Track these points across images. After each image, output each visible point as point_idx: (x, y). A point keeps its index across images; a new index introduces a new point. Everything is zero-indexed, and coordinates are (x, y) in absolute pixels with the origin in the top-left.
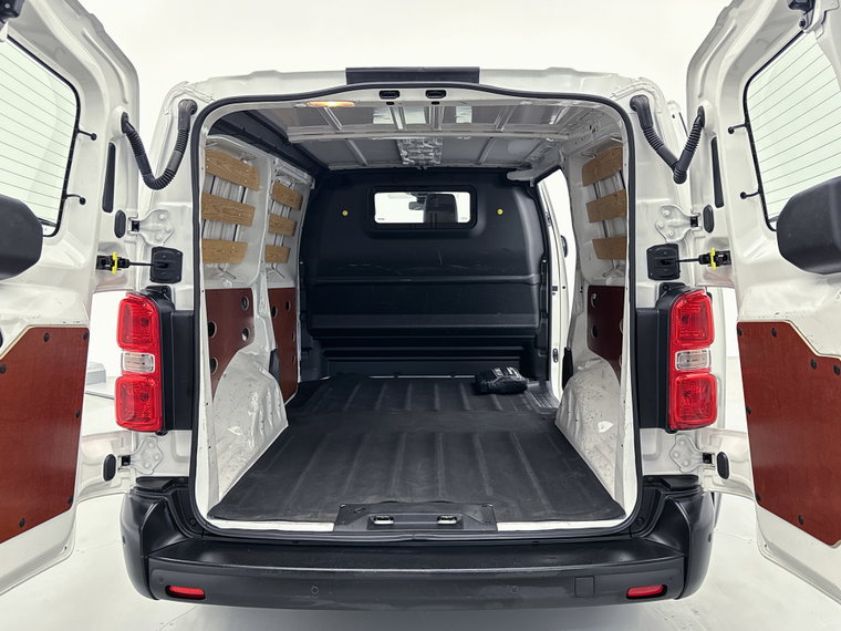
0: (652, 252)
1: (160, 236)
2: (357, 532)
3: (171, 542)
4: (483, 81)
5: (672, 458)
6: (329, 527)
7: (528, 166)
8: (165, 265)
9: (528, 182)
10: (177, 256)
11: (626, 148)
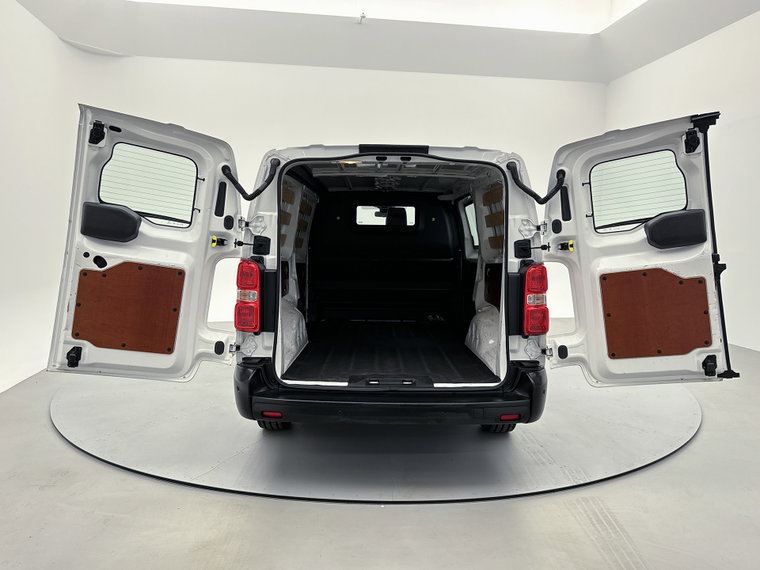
0: (517, 244)
1: (258, 229)
2: (360, 387)
3: (262, 391)
4: (431, 153)
5: (525, 350)
6: (346, 384)
7: (451, 192)
8: (261, 245)
9: (450, 201)
10: (267, 241)
11: (504, 189)
